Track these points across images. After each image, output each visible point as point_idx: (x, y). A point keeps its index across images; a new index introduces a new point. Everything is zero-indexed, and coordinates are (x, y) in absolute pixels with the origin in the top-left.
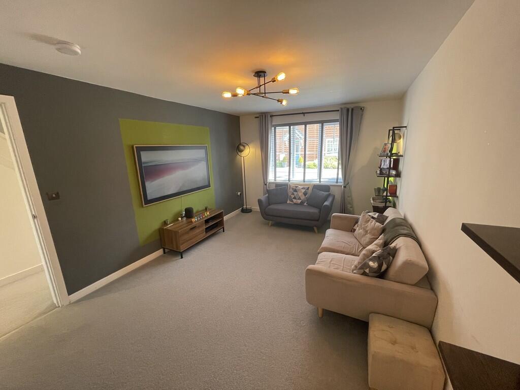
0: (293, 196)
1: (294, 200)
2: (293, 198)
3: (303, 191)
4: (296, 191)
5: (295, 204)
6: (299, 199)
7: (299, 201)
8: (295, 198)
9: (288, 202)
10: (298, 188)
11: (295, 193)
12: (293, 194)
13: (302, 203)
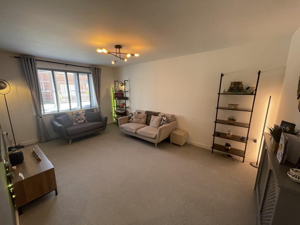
0: (77, 119)
1: (78, 121)
2: (78, 120)
3: (84, 114)
4: (78, 115)
5: (80, 123)
6: (83, 119)
7: (83, 121)
8: (79, 120)
9: (74, 124)
10: (79, 113)
11: (78, 117)
12: (77, 118)
13: (85, 122)
